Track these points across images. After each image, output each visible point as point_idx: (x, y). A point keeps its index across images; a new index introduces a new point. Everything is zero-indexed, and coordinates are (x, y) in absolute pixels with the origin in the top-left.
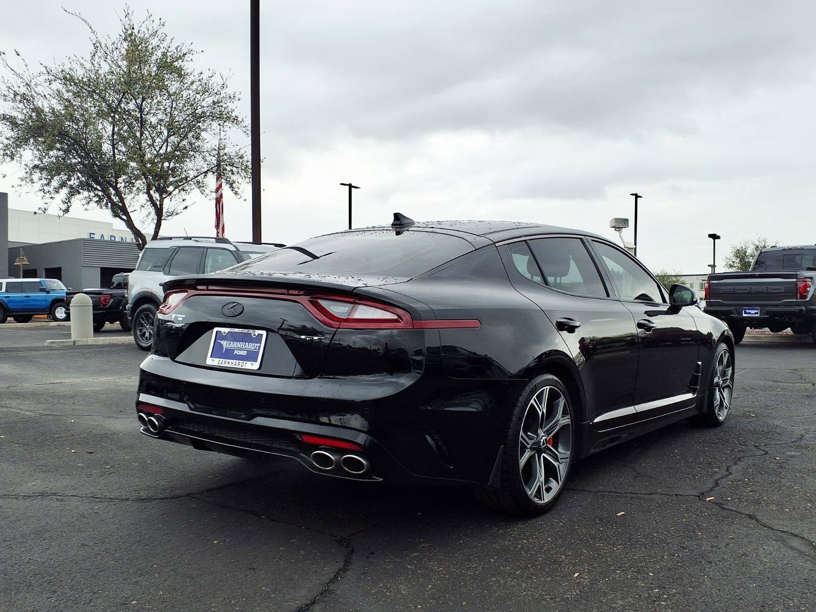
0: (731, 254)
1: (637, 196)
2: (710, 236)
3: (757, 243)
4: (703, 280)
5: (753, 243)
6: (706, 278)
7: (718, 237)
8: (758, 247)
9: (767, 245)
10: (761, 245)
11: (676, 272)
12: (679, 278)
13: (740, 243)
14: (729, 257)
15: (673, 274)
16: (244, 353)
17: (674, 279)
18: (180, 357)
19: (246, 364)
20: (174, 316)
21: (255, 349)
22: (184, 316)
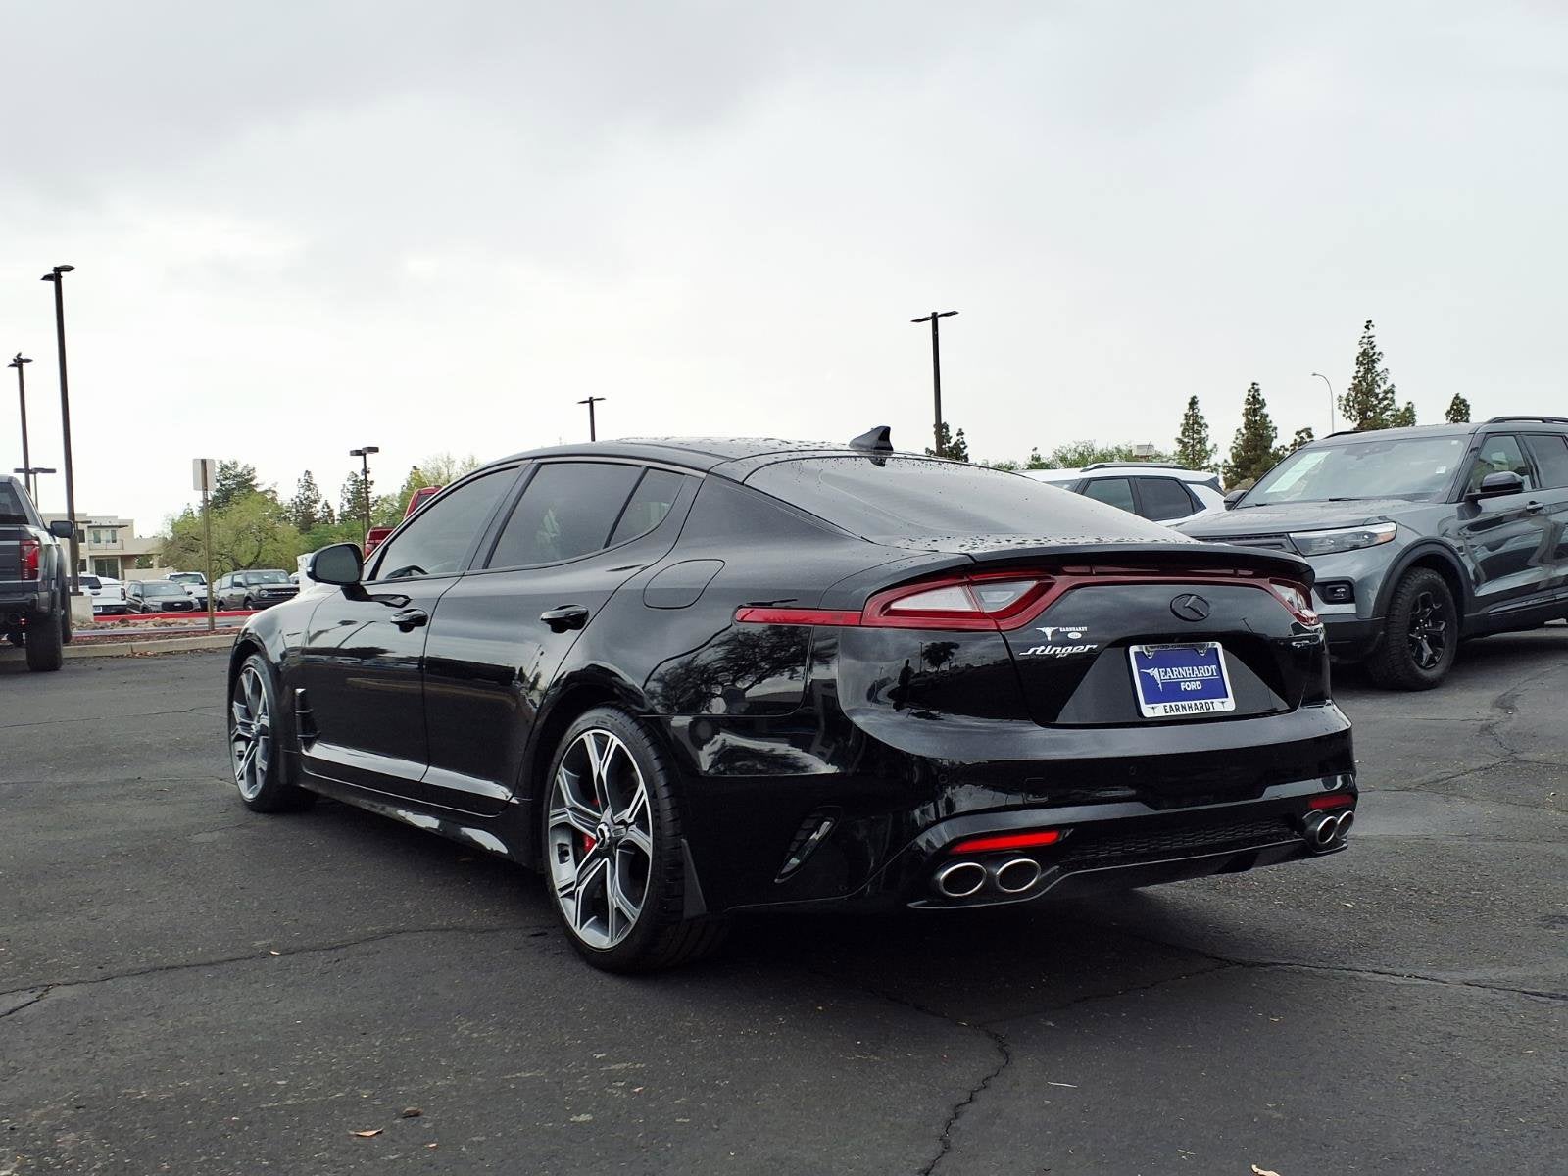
16: (1198, 686)
18: (1066, 715)
19: (1212, 703)
20: (1048, 631)
21: (1213, 675)
22: (1085, 629)
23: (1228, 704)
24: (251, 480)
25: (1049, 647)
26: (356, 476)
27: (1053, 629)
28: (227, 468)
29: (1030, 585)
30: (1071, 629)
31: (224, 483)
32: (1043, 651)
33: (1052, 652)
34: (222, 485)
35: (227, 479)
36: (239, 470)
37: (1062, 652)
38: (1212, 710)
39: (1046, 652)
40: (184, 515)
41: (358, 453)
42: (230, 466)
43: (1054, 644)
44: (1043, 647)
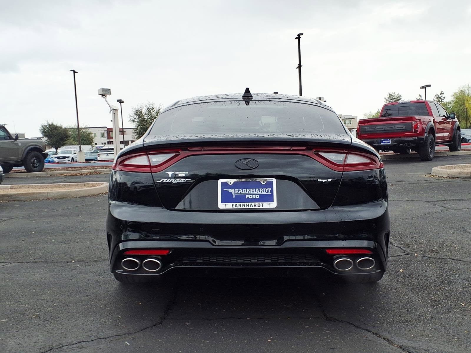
0: (133, 113)
1: (74, 72)
2: (118, 101)
3: (148, 106)
4: (104, 131)
5: (146, 106)
6: (106, 129)
7: (123, 102)
8: (149, 108)
9: (154, 107)
10: (150, 107)
11: (85, 126)
12: (87, 130)
13: (137, 106)
14: (131, 115)
15: (83, 127)
16: (258, 197)
17: (84, 130)
18: (180, 206)
19: (262, 204)
20: (170, 173)
21: (268, 192)
22: (187, 173)
23: (273, 205)
24: (400, 99)
25: (169, 179)
26: (438, 95)
27: (173, 172)
28: (392, 95)
29: (173, 155)
30: (180, 172)
31: (390, 101)
32: (166, 181)
33: (170, 181)
34: (389, 102)
35: (391, 99)
36: (396, 96)
37: (174, 181)
38: (261, 207)
39: (167, 181)
40: (377, 113)
41: (423, 87)
42: (392, 94)
43: (171, 178)
44: (166, 179)
